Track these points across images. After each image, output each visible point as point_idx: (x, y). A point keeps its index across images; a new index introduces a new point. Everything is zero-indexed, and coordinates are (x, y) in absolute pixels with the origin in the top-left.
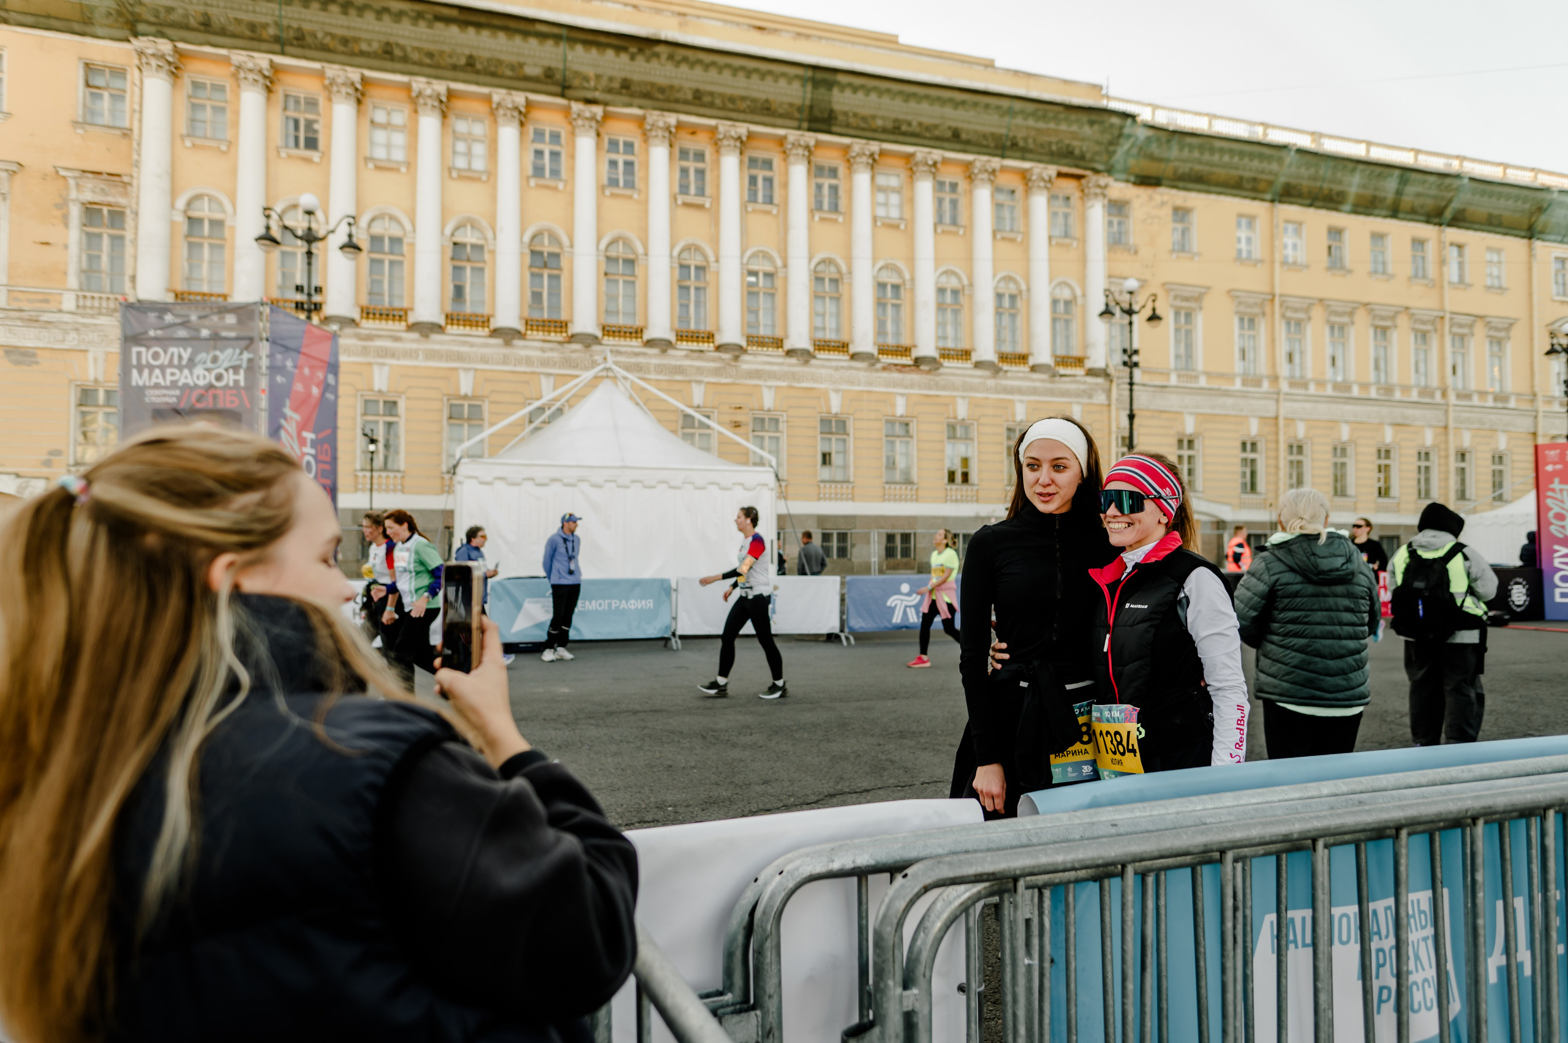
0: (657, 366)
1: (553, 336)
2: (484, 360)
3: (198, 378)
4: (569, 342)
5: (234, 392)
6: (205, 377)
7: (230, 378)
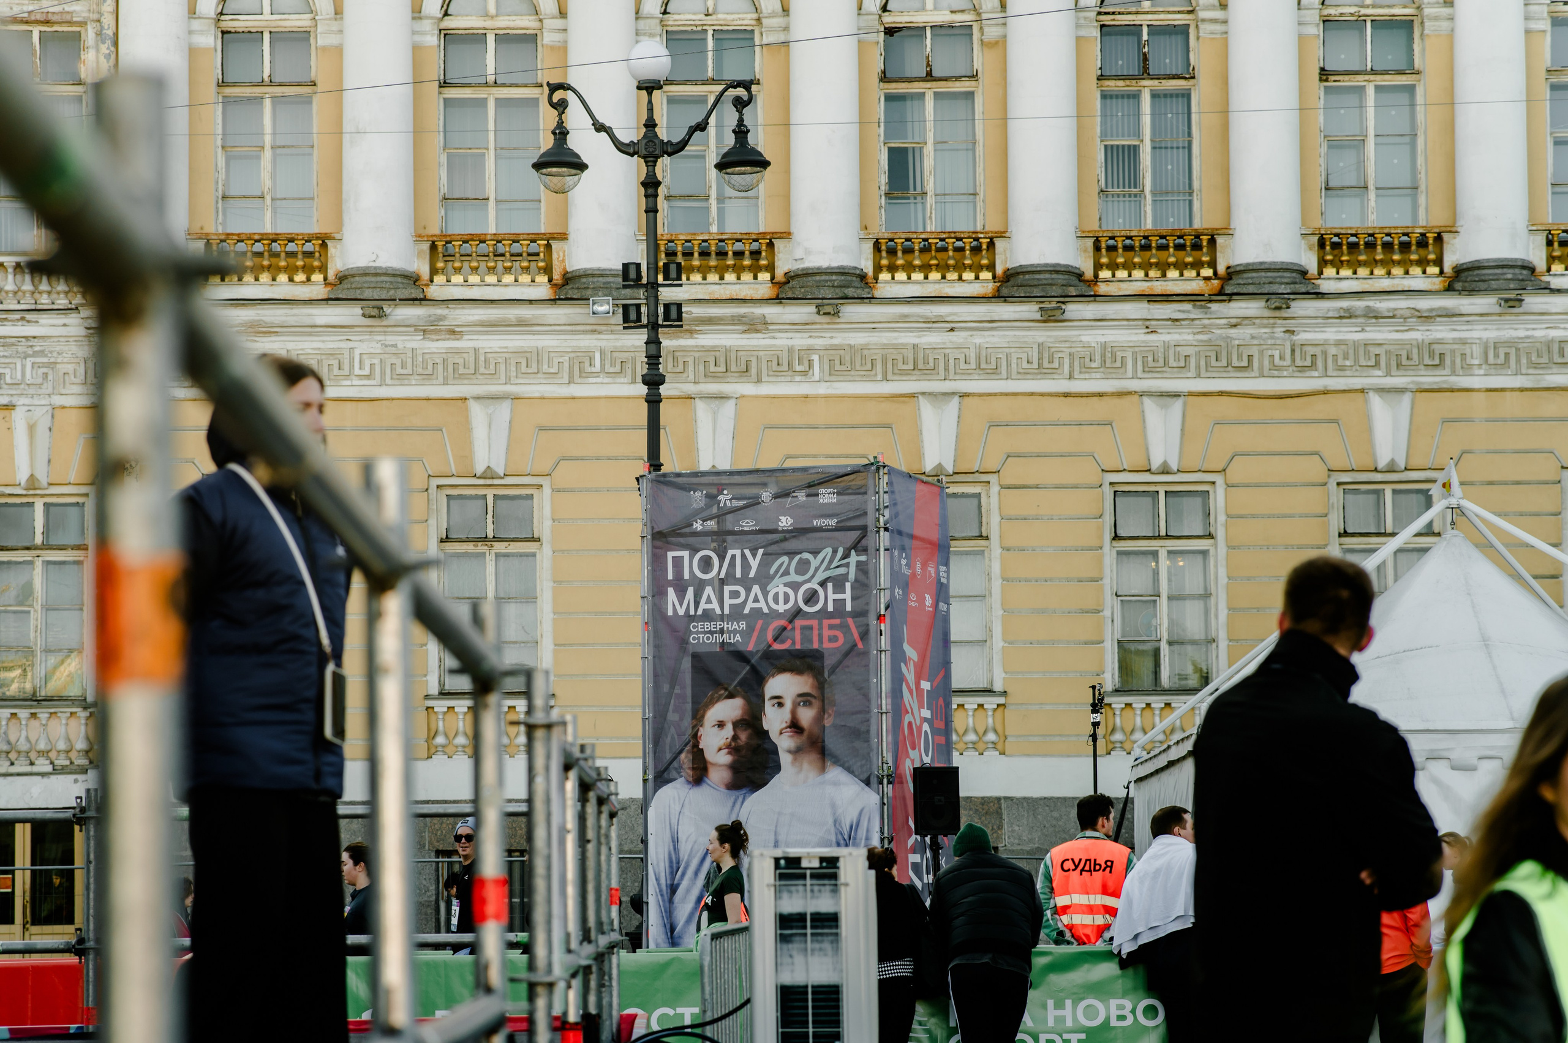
0: (1491, 348)
1: (1175, 282)
2: (986, 366)
3: (776, 600)
4: (1222, 295)
5: (837, 621)
6: (787, 600)
7: (829, 598)
